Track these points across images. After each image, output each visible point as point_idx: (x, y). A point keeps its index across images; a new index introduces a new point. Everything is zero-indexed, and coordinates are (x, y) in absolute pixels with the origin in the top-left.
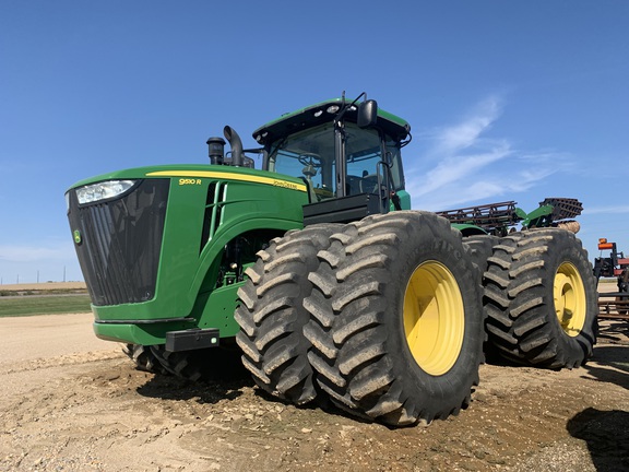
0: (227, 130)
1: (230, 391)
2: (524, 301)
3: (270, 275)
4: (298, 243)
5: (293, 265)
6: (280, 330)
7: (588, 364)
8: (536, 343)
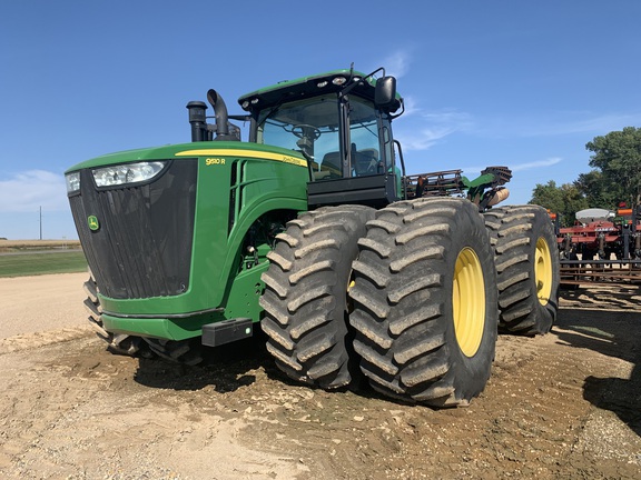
0: (212, 94)
1: (239, 376)
2: (511, 276)
3: (301, 262)
4: (329, 228)
5: (328, 251)
6: (321, 319)
7: (554, 328)
8: (518, 314)
